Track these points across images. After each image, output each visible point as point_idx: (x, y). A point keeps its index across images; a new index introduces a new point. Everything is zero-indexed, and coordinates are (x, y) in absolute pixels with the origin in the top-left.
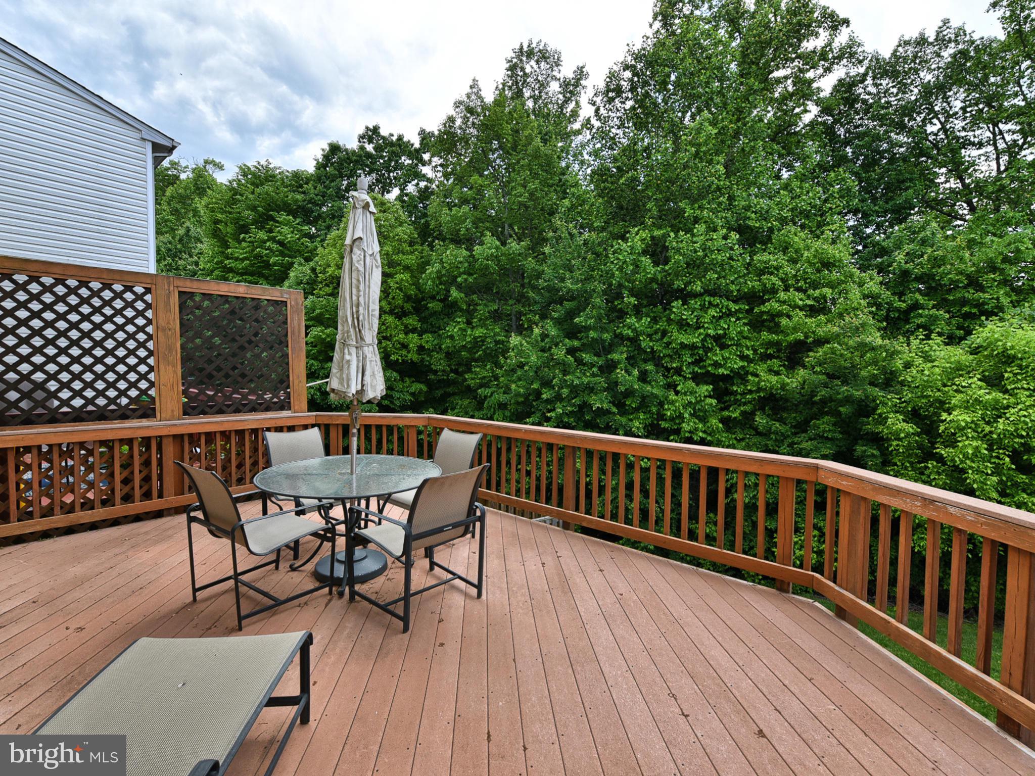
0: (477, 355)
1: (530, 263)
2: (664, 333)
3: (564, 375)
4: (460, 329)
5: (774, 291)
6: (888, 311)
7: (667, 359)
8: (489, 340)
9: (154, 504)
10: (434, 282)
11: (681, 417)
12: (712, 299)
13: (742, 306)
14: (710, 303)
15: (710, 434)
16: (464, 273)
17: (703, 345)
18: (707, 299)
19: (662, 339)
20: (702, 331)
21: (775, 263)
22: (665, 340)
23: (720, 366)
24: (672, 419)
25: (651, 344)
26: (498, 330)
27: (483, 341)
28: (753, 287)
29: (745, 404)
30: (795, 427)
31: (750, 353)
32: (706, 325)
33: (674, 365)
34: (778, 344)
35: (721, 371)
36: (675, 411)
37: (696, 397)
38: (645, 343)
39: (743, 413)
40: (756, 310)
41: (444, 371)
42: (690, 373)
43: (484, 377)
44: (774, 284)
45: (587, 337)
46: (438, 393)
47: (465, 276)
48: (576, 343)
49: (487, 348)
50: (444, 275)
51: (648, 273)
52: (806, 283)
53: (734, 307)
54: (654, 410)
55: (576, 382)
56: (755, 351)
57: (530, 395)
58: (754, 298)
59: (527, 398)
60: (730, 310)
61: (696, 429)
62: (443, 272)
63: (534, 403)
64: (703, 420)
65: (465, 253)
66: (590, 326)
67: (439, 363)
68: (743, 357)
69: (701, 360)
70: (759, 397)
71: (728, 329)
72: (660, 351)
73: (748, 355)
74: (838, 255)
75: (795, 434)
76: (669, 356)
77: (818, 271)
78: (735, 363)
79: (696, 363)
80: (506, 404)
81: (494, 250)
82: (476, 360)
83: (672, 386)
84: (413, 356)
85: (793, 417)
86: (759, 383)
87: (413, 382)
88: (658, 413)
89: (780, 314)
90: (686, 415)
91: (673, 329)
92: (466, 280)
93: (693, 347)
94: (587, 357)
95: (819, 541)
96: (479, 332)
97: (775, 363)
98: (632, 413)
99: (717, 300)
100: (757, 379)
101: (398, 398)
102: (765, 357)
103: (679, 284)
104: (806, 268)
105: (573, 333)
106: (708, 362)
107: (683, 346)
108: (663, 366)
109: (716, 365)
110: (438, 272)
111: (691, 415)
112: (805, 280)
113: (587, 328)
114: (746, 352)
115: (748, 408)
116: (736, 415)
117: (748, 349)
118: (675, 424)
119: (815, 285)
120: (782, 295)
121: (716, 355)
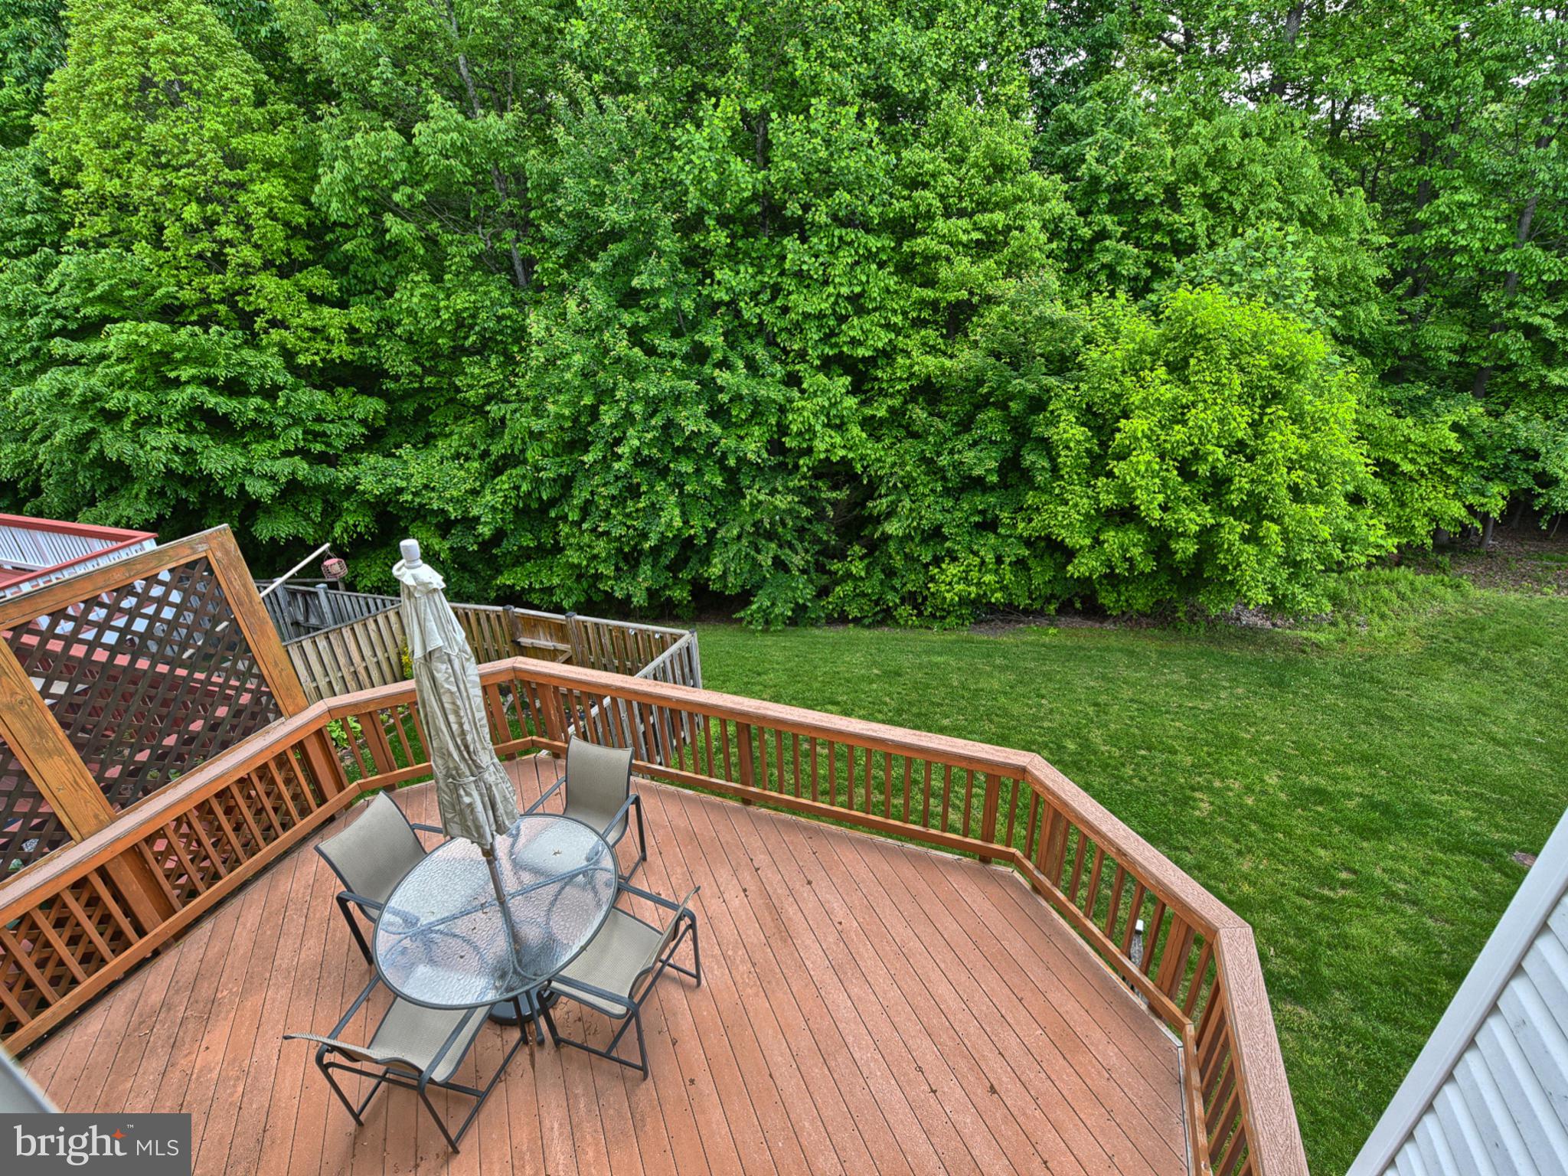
0: (468, 343)
1: (533, 161)
2: (776, 290)
3: (632, 380)
4: (423, 295)
5: (929, 216)
6: (1071, 239)
7: (784, 335)
8: (483, 315)
9: (139, 947)
10: (343, 202)
11: (810, 429)
12: (844, 232)
13: (887, 243)
14: (841, 238)
15: (850, 449)
16: (404, 182)
17: (834, 310)
18: (837, 232)
19: (773, 299)
20: (831, 289)
21: (931, 167)
22: (778, 303)
23: (860, 344)
24: (800, 434)
25: (758, 311)
26: (496, 294)
27: (474, 316)
28: (902, 209)
29: (892, 396)
30: (955, 425)
31: (897, 319)
32: (837, 280)
33: (796, 347)
34: (934, 305)
35: (861, 352)
36: (803, 423)
37: (829, 399)
38: (749, 312)
39: (891, 410)
40: (905, 248)
41: (411, 373)
42: (818, 357)
43: (490, 385)
44: (930, 205)
45: (657, 306)
46: (409, 408)
47: (408, 190)
48: (643, 319)
49: (485, 329)
50: (362, 186)
51: (744, 190)
52: (972, 201)
53: (874, 243)
54: (773, 421)
55: (653, 391)
56: (905, 314)
57: (580, 413)
58: (902, 228)
59: (575, 420)
60: (869, 250)
61: (833, 446)
62: (358, 180)
63: (590, 429)
64: (841, 427)
65: (395, 138)
66: (659, 289)
67: (397, 360)
68: (888, 326)
69: (832, 334)
70: (912, 386)
71: (868, 282)
72: (774, 325)
73: (895, 324)
74: (1015, 153)
75: (956, 434)
76: (788, 331)
77: (989, 180)
78: (880, 338)
79: (826, 339)
80: (541, 433)
81: (455, 135)
82: (468, 352)
83: (793, 380)
84: (341, 351)
85: (956, 411)
86: (911, 366)
87: (354, 394)
88: (779, 424)
89: (936, 257)
90: (818, 428)
91: (789, 283)
92: (410, 197)
93: (821, 316)
94: (663, 343)
95: (980, 571)
96: (462, 300)
97: (931, 334)
98: (741, 426)
99: (850, 235)
100: (908, 362)
101: (339, 436)
102: (919, 323)
103: (793, 209)
104: (973, 177)
105: (630, 298)
106: (844, 338)
107: (807, 316)
108: (778, 345)
109: (854, 342)
110: (348, 179)
111: (824, 426)
112: (971, 195)
113: (655, 292)
114: (894, 319)
115: (897, 402)
116: (882, 413)
117: (894, 311)
118: (805, 440)
119: (983, 206)
120: (941, 225)
121: (852, 327)
